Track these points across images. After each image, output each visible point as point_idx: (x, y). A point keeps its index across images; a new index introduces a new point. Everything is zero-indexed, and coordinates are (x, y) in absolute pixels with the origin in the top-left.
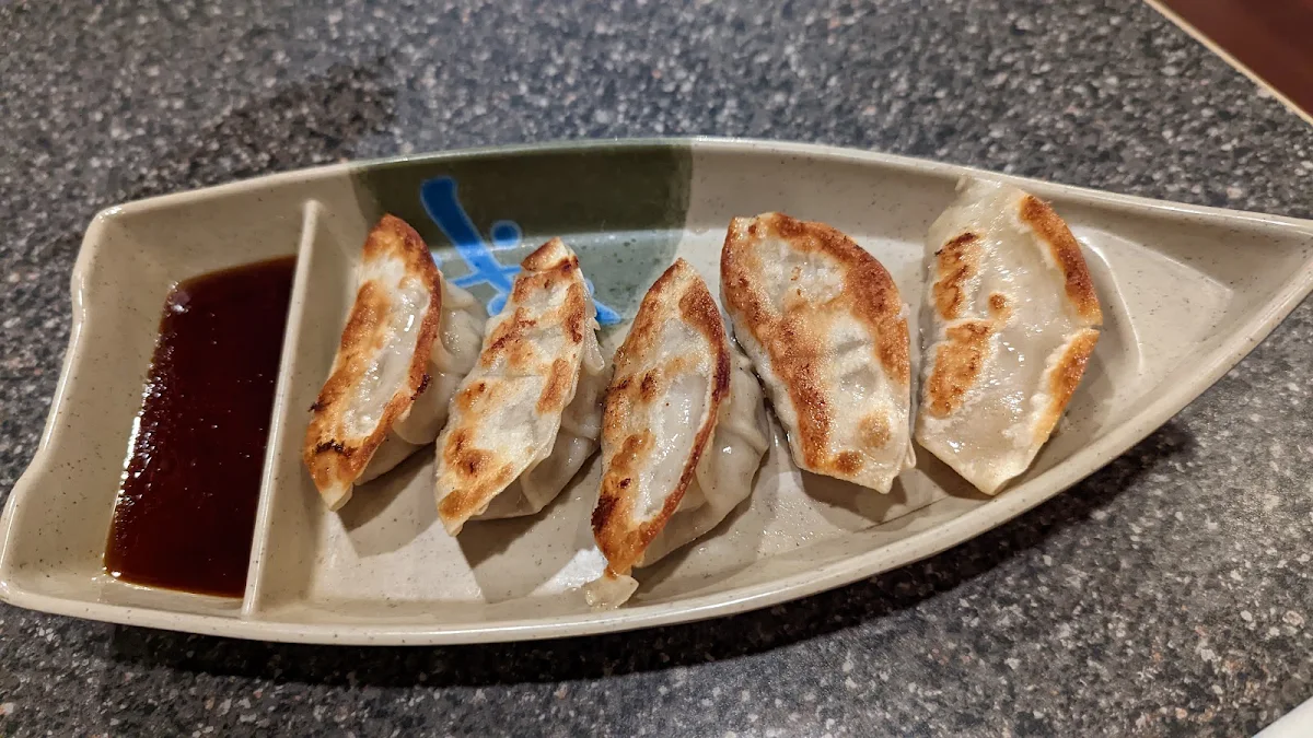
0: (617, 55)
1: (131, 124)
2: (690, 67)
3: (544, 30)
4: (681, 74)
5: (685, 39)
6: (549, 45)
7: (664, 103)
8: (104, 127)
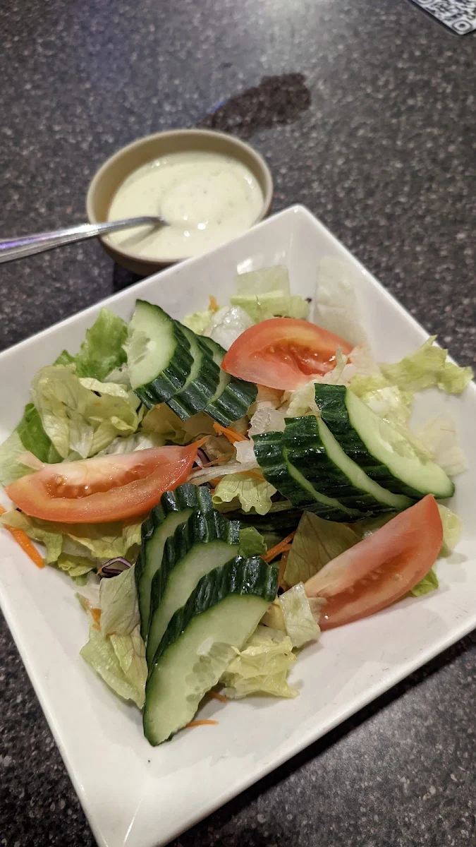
0: (411, 76)
1: (174, 104)
2: (448, 82)
3: (373, 66)
4: (444, 85)
5: (443, 70)
6: (377, 71)
7: (440, 97)
8: (160, 105)
